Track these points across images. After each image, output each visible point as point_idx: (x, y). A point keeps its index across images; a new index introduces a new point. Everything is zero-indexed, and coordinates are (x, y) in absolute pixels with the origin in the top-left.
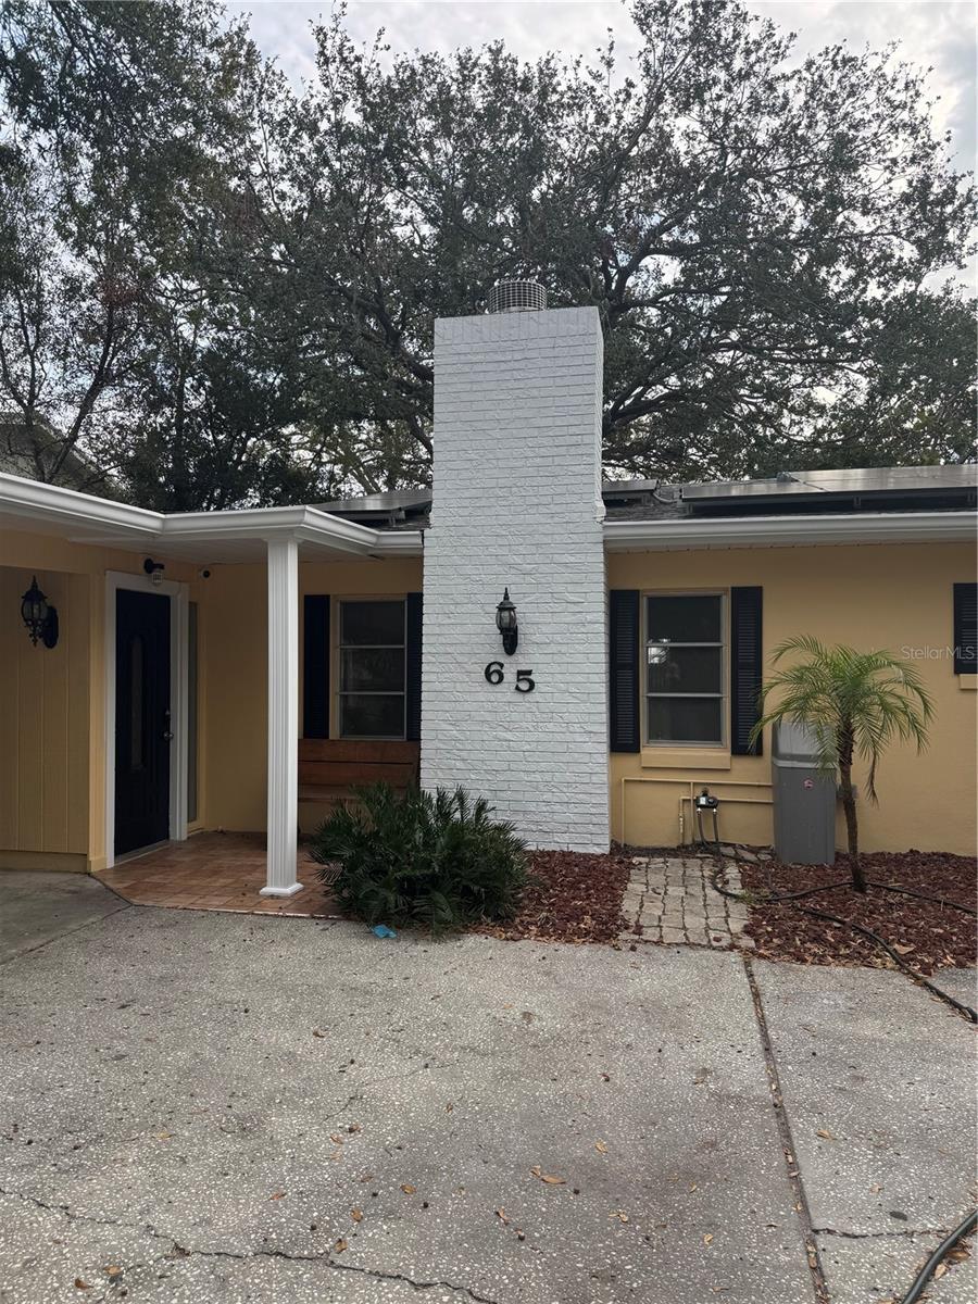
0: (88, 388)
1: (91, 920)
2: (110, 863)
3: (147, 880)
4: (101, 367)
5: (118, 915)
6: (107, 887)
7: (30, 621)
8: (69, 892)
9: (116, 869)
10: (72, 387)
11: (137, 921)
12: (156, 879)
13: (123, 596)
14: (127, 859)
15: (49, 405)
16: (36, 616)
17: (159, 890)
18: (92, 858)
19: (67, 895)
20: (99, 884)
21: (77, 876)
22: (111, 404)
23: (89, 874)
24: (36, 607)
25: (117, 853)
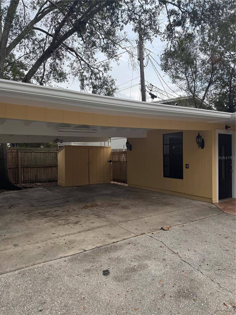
0: (207, 86)
1: (215, 215)
2: (218, 201)
3: (228, 207)
4: (210, 80)
5: (221, 214)
6: (217, 207)
7: (198, 143)
8: (208, 207)
9: (219, 203)
10: (204, 87)
11: (226, 217)
12: (230, 207)
13: (220, 135)
14: (222, 201)
15: (198, 92)
16: (199, 141)
17: (231, 210)
18: (213, 199)
19: (208, 208)
20: (215, 206)
21: (210, 203)
22: (213, 89)
23: (213, 203)
24: (199, 139)
25: (219, 199)
